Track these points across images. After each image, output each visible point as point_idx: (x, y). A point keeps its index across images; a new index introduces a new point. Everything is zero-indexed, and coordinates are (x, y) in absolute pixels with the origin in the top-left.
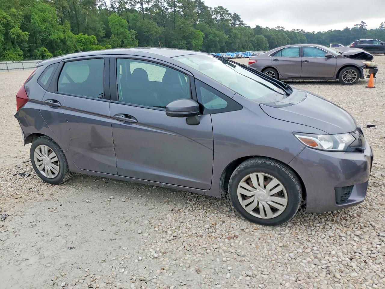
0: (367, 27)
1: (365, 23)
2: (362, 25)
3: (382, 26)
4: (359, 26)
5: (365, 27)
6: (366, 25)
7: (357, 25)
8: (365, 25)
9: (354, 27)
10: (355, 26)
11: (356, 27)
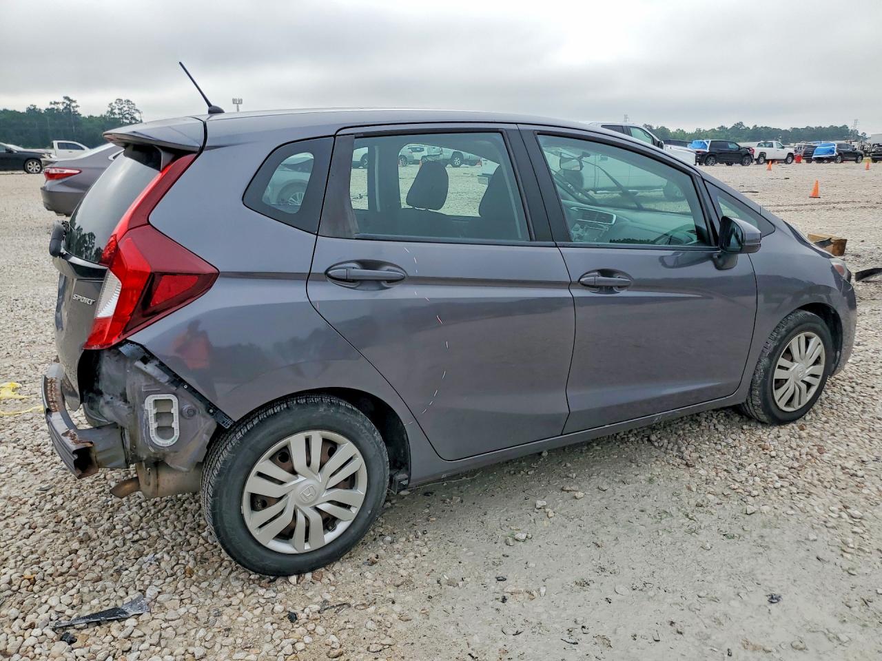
0: (79, 110)
1: (75, 102)
2: (69, 105)
3: (112, 110)
4: (61, 107)
5: (76, 109)
6: (77, 106)
7: (55, 103)
8: (73, 104)
9: (50, 107)
10: (53, 106)
11: (56, 108)
